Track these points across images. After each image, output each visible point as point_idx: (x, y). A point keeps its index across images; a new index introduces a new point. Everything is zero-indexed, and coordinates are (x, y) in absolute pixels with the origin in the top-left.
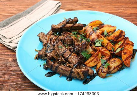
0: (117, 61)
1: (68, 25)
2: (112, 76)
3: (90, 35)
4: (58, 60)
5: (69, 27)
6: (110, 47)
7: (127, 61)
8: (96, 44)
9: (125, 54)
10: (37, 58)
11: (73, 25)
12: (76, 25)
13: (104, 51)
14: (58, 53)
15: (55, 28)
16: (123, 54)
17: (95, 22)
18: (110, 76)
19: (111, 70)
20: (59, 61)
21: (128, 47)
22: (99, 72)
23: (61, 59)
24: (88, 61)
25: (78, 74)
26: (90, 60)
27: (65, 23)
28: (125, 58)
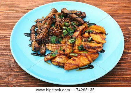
0: (63, 59)
7: (68, 65)
8: (71, 39)
9: (74, 60)
11: (77, 18)
26: (53, 45)
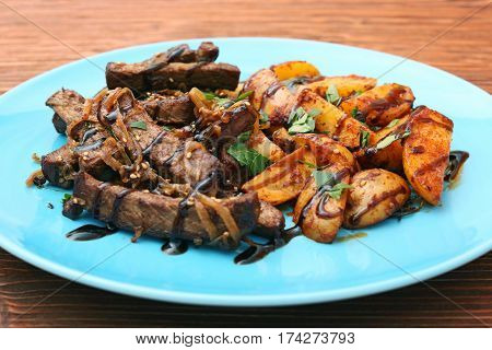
0: (384, 175)
1: (176, 66)
2: (365, 235)
3: (268, 96)
4: (129, 172)
5: (182, 71)
6: (351, 136)
8: (290, 125)
9: (418, 151)
10: (37, 182)
11: (198, 67)
12: (211, 66)
13: (326, 144)
14: (126, 148)
15: (120, 70)
16: (407, 151)
17: (289, 65)
18: (357, 236)
19: (360, 209)
20: (132, 176)
21: (430, 133)
22: (308, 220)
23: (138, 168)
24: (257, 180)
25: (213, 215)
27: (163, 60)
28: (420, 166)
